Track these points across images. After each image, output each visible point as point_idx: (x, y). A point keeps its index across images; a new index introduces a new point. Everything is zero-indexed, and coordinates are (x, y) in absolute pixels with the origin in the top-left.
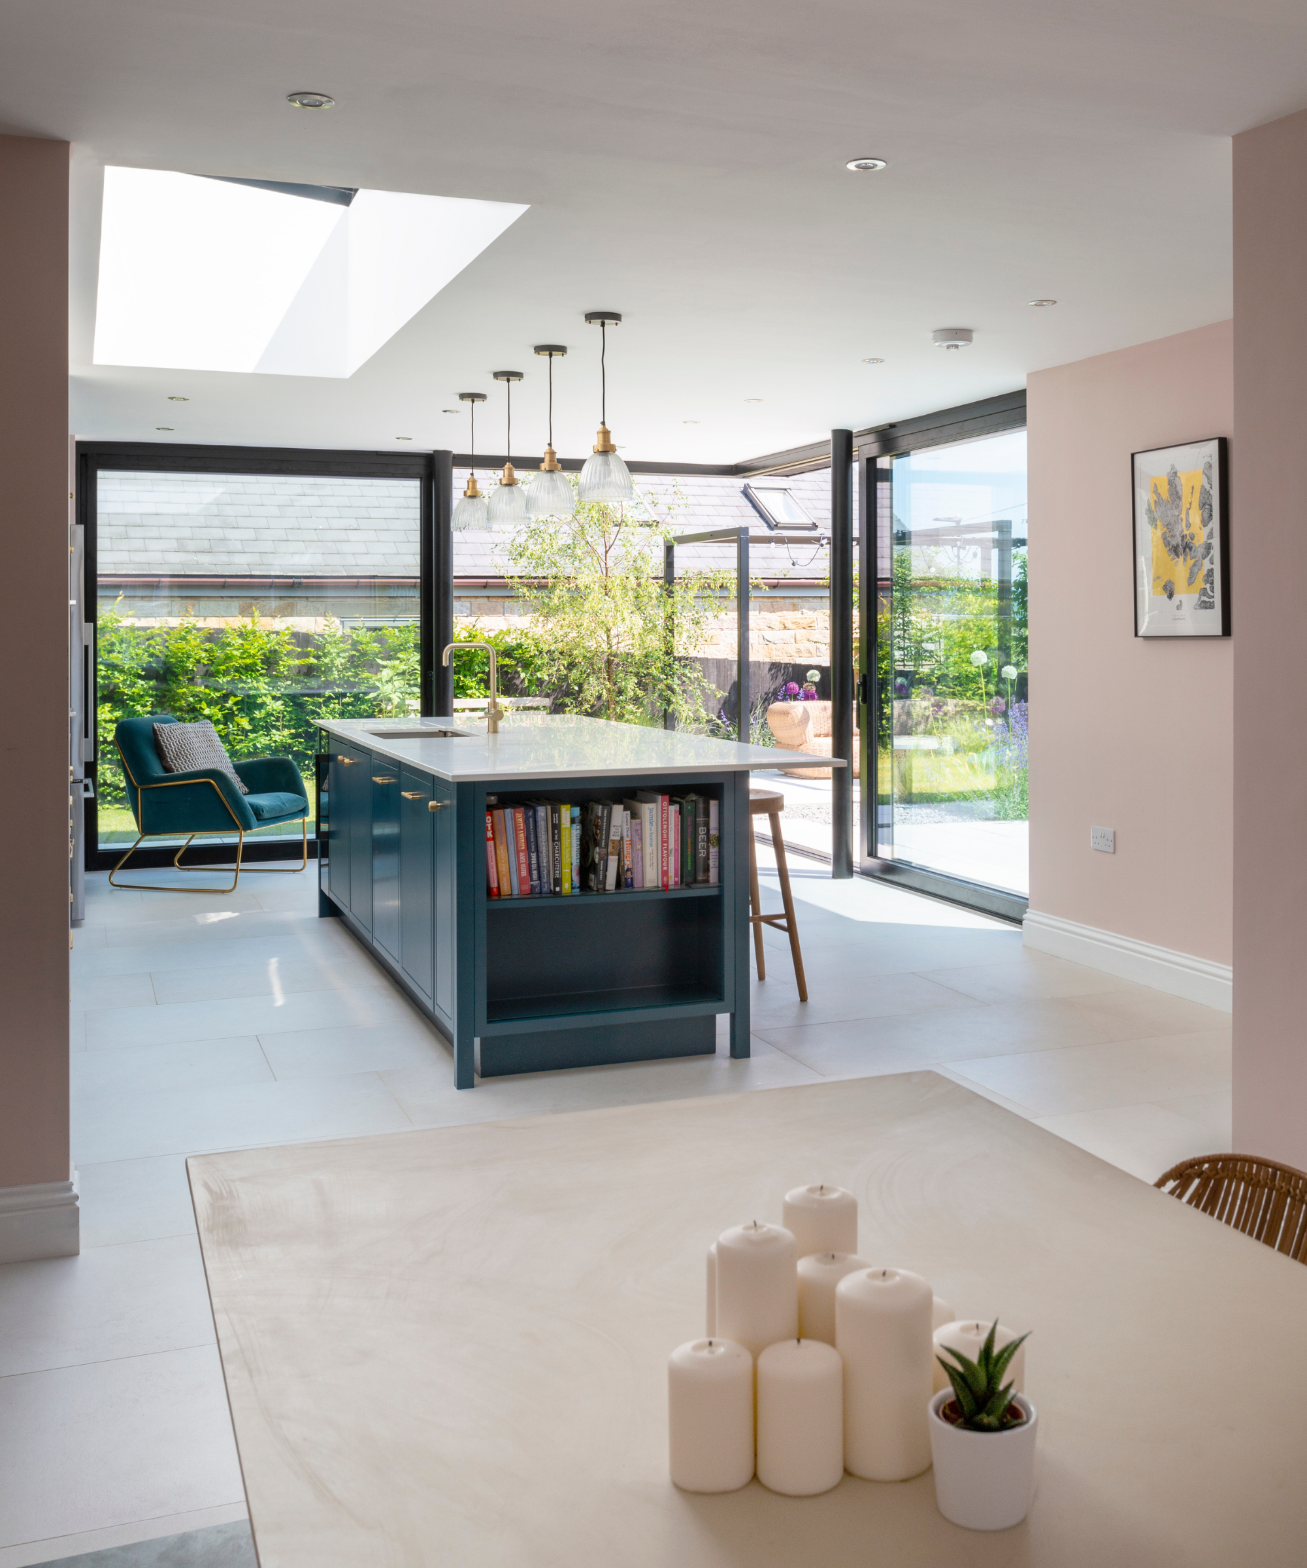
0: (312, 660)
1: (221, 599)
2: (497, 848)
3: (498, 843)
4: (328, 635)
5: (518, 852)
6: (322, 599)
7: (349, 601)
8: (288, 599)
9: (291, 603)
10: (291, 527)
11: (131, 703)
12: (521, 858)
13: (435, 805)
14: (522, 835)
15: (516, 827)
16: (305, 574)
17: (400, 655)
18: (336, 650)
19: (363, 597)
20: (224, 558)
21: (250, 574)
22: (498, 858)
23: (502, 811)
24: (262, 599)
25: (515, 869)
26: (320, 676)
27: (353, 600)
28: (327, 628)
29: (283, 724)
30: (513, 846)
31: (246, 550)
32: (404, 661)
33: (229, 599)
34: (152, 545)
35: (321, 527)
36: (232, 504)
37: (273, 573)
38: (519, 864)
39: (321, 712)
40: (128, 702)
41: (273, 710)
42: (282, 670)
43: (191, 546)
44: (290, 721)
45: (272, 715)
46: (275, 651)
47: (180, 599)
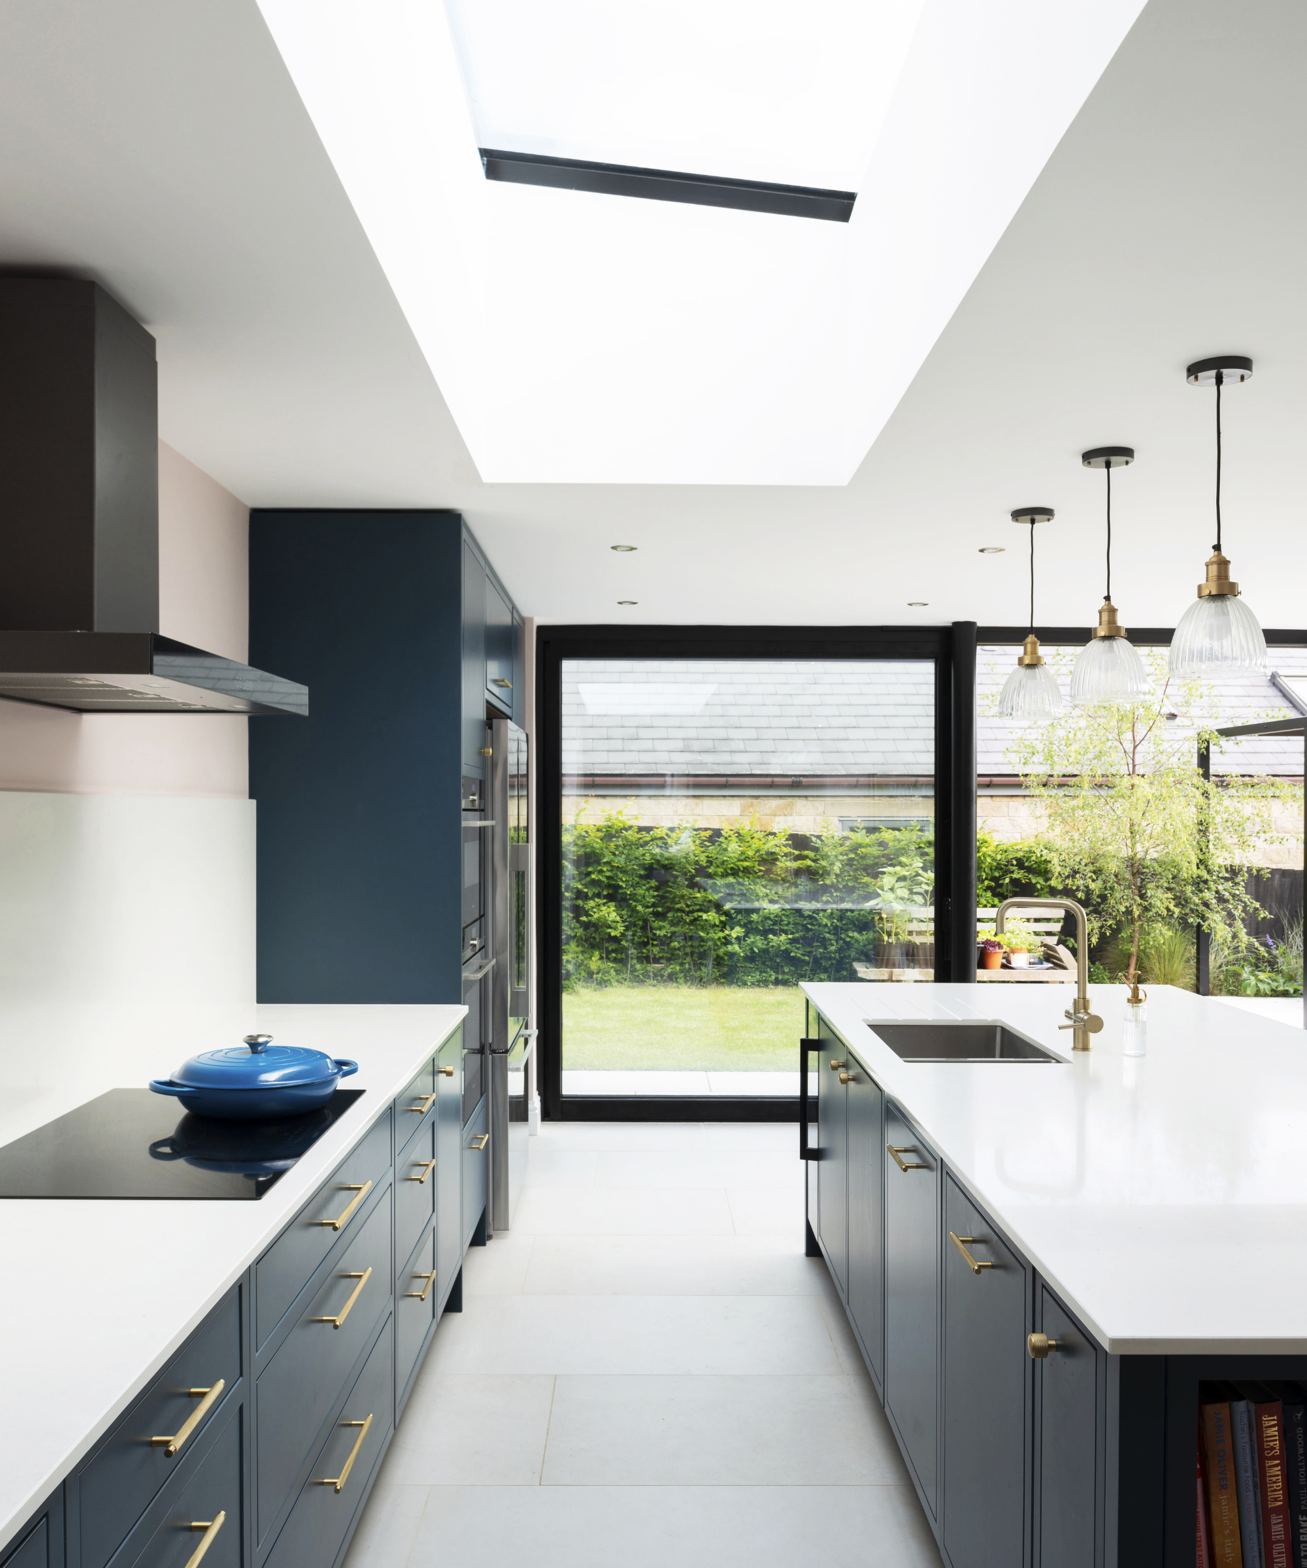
0: (809, 863)
1: (723, 798)
2: (1213, 1498)
3: (1214, 1485)
4: (826, 837)
5: (1265, 1514)
6: (821, 799)
7: (848, 800)
8: (787, 798)
9: (790, 802)
10: (791, 726)
11: (634, 904)
12: (1274, 1528)
13: (1045, 1344)
14: (1277, 1471)
15: (1261, 1449)
16: (804, 773)
17: (903, 859)
18: (834, 853)
19: (862, 796)
20: (727, 758)
21: (750, 773)
22: (1215, 1524)
23: (1226, 1405)
24: (762, 798)
25: (1256, 1554)
26: (818, 879)
27: (852, 799)
28: (825, 830)
29: (780, 928)
30: (1251, 1494)
31: (748, 749)
32: (907, 866)
33: (730, 798)
34: (660, 745)
35: (820, 726)
36: (736, 705)
37: (773, 772)
38: (1267, 1543)
39: (818, 918)
40: (631, 902)
41: (770, 914)
42: (779, 873)
43: (696, 746)
44: (787, 925)
45: (769, 918)
46: (773, 853)
47: (685, 798)
